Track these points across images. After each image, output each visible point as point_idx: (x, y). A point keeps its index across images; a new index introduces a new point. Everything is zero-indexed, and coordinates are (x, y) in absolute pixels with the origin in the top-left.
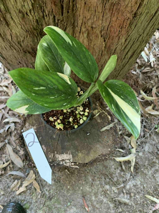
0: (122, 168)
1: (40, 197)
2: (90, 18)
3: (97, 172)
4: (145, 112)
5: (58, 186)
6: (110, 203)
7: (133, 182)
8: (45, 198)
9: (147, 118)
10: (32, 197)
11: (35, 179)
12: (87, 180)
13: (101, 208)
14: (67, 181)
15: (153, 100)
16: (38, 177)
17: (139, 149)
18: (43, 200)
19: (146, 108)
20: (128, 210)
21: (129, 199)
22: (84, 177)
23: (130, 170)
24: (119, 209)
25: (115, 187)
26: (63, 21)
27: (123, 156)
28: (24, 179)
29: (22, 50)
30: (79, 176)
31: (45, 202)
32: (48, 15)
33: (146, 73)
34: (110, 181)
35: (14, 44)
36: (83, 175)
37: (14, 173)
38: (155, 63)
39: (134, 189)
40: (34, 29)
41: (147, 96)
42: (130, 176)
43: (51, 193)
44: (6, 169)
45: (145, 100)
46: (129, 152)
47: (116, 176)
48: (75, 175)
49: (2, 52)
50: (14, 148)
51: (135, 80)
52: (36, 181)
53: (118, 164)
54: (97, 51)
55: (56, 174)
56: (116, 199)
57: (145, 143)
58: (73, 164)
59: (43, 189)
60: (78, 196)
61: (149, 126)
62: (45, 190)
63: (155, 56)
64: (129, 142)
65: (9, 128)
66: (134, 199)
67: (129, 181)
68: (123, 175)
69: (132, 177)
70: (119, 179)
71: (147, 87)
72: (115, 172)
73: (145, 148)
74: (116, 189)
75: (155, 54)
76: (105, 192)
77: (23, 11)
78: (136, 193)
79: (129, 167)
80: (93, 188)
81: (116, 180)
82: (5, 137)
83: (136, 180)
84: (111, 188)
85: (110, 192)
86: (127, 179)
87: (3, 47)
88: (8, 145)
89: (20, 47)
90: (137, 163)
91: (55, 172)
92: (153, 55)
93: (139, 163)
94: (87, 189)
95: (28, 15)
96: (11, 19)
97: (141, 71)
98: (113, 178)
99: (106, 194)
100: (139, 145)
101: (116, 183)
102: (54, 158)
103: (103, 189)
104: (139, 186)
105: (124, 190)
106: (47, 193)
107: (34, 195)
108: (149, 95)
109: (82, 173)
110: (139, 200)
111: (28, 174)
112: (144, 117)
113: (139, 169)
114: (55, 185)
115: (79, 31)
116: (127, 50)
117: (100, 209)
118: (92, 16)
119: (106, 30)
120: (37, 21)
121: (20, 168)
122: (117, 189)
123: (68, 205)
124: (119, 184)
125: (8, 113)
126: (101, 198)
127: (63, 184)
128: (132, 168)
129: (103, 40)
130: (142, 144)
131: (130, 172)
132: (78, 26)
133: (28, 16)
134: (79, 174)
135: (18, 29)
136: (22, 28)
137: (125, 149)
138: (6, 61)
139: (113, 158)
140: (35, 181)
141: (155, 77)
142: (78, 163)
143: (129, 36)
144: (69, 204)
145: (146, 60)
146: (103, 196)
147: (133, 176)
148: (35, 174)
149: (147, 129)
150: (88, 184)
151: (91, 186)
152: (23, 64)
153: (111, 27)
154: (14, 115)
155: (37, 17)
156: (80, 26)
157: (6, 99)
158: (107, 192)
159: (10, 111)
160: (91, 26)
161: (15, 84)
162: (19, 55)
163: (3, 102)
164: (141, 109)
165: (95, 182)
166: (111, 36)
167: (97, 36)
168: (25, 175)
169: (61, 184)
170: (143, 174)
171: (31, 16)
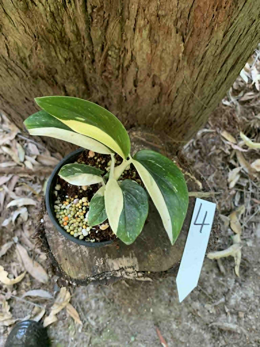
0: (220, 271)
1: (82, 331)
4: (250, 169)
5: (110, 309)
6: (203, 332)
7: (241, 293)
8: (91, 331)
9: (255, 181)
10: (67, 331)
11: (70, 302)
12: (160, 296)
13: (189, 342)
14: (125, 299)
16: (76, 296)
17: (246, 235)
18: (87, 336)
19: (251, 163)
20: (236, 342)
21: (236, 323)
22: (155, 292)
23: (233, 272)
24: (220, 342)
25: (209, 303)
26: (102, 9)
27: (220, 250)
28: (51, 302)
29: (28, 74)
30: (146, 289)
31: (91, 338)
33: (248, 101)
34: (201, 294)
36: (153, 288)
37: (33, 293)
39: (244, 306)
40: (49, 31)
41: (253, 141)
42: (234, 282)
43: (101, 322)
44: (19, 287)
45: (249, 149)
46: (229, 241)
47: (211, 285)
48: (140, 288)
50: (30, 249)
51: (229, 114)
52: (73, 305)
53: (211, 263)
54: (167, 63)
55: (106, 290)
56: (214, 324)
57: (256, 223)
58: (140, 274)
59: (86, 317)
60: (147, 324)
62: (89, 318)
64: (227, 224)
65: (19, 216)
66: (245, 322)
67: (233, 290)
68: (222, 282)
69: (237, 284)
70: (216, 290)
71: (252, 126)
72: (208, 277)
73: (255, 232)
74: (212, 307)
76: (194, 314)
78: (248, 311)
79: (231, 267)
80: (171, 308)
81: (212, 290)
82: (13, 233)
83: (246, 289)
84: (204, 306)
85: (203, 312)
86: (230, 288)
88: (18, 247)
89: (25, 69)
90: (245, 260)
92: (257, 70)
93: (249, 259)
94: (162, 310)
95: (35, 4)
96: (4, 15)
97: (238, 100)
98: (205, 289)
99: (196, 318)
100: (245, 228)
101: (211, 298)
102: (105, 266)
103: (190, 309)
104: (253, 299)
105: (226, 307)
106: (93, 323)
107: (71, 329)
108: (255, 140)
110: (255, 323)
111: (58, 292)
112: (249, 179)
113: (250, 269)
114: (106, 308)
115: (133, 26)
117: (188, 345)
119: (187, 16)
120: (53, 15)
121: (43, 284)
122: (213, 308)
123: (130, 342)
124: (217, 298)
125: (14, 191)
126: (188, 325)
127: (119, 305)
128: (237, 269)
129: (179, 38)
130: (251, 227)
131: (235, 277)
132: (131, 18)
133: (36, 6)
135: (19, 34)
136: (26, 32)
137: (222, 237)
138: (2, 99)
140: (71, 306)
142: (149, 272)
143: (231, 26)
144: (133, 339)
145: (246, 80)
146: (190, 322)
147: (240, 282)
148: (70, 291)
149: (256, 198)
150: (162, 303)
151: (169, 305)
153: (197, 8)
154: (24, 193)
155: (51, 6)
156: (135, 17)
157: (10, 167)
158: (197, 314)
159: (18, 186)
160: (155, 13)
161: (22, 140)
162: (24, 85)
163: (4, 173)
164: (243, 166)
165: (174, 298)
166: (196, 30)
167: (168, 33)
168: (53, 295)
169: (116, 306)
170: (257, 278)
171: (40, 4)
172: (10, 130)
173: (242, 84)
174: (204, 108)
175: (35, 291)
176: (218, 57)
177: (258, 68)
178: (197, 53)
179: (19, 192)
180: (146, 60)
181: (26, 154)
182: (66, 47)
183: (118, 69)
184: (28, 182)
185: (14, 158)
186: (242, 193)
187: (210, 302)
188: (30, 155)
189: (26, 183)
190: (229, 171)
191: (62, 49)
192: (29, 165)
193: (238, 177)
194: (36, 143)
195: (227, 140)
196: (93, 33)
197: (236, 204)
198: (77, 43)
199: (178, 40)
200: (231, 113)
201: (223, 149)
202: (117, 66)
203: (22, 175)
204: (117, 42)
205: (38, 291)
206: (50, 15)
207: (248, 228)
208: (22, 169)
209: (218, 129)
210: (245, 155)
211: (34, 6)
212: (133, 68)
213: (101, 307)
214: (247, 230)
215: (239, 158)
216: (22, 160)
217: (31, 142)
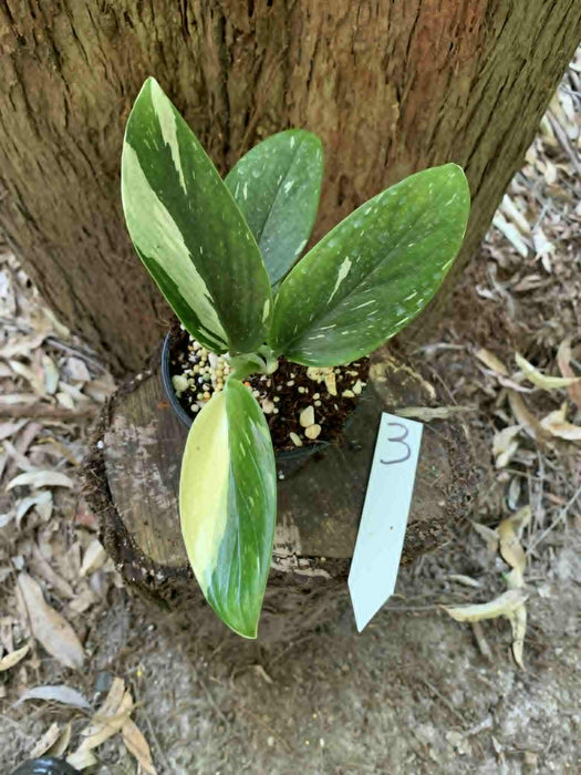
0: (479, 652)
2: (347, 15)
3: (381, 670)
4: (540, 432)
5: (225, 739)
7: (528, 705)
9: (550, 456)
11: (133, 716)
12: (342, 707)
14: (261, 715)
15: (564, 388)
16: (145, 706)
17: (534, 574)
19: (541, 418)
22: (330, 697)
23: (510, 655)
25: (457, 730)
26: (253, 40)
27: (479, 601)
28: (86, 716)
29: (98, 169)
30: (312, 689)
32: (202, 16)
33: (530, 293)
34: (437, 706)
35: (72, 147)
36: (328, 686)
37: (45, 692)
38: (555, 258)
39: (538, 737)
41: (543, 373)
42: (512, 681)
44: (14, 682)
45: (535, 388)
46: (499, 584)
47: (460, 687)
48: (296, 686)
49: (26, 188)
50: (49, 586)
51: (492, 316)
52: (138, 725)
53: (460, 634)
54: (368, 148)
55: (217, 690)
57: (557, 547)
58: (304, 562)
59: (166, 758)
61: (563, 485)
62: (173, 760)
63: (552, 236)
64: (493, 547)
65: (31, 509)
67: (512, 701)
68: (485, 680)
69: (520, 685)
70: (471, 699)
71: (539, 341)
72: (453, 667)
73: (556, 567)
74: (463, 740)
75: (552, 231)
76: (422, 755)
77: (115, 7)
78: (546, 751)
79: (504, 643)
80: (368, 739)
81: (462, 699)
82: (13, 547)
83: (540, 697)
84: (445, 735)
85: (442, 751)
86: (505, 695)
87: (30, 164)
88: (23, 580)
89: (92, 156)
90: (537, 629)
91: (212, 678)
92: (546, 234)
93: (544, 626)
94: (348, 744)
95: (131, 24)
96: (71, 38)
97: (508, 290)
98: (446, 694)
99: (426, 764)
100: (534, 558)
101: (461, 717)
103: (413, 742)
104: (556, 721)
105: (495, 741)
108: (547, 370)
111: (104, 695)
112: (539, 452)
113: (548, 651)
114: (215, 736)
115: (306, 77)
116: (475, 131)
118: (355, 7)
119: (405, 49)
120: (161, 47)
121: (70, 672)
122: (466, 742)
124: (474, 719)
125: (27, 454)
128: (518, 650)
129: (391, 93)
130: (545, 554)
131: (514, 667)
132: (303, 60)
133: (132, 27)
135: (93, 81)
136: (106, 77)
137: (481, 575)
138: (35, 231)
139: (438, 612)
140: (134, 725)
141: (563, 308)
142: (323, 559)
145: (524, 252)
147: (527, 681)
148: (132, 692)
149: (555, 493)
150: (349, 724)
151: (363, 731)
152: (97, 238)
153: (422, 32)
154: (50, 461)
155: (160, 31)
156: (310, 57)
157: (22, 404)
158: (428, 755)
159: (37, 444)
160: (349, 49)
161: (56, 352)
162: (87, 193)
163: (10, 416)
164: (524, 423)
165: (376, 713)
166: (422, 75)
167: (371, 84)
168: (90, 702)
169: (239, 731)
170: (564, 671)
171: (141, 25)
172: (31, 329)
173: (515, 259)
175: (49, 688)
176: (461, 136)
177: (548, 231)
178: (423, 125)
179: (39, 456)
180: (329, 146)
181: (61, 379)
184: (60, 438)
185: (35, 384)
186: (523, 481)
187: (458, 727)
188: (73, 382)
189: (57, 440)
190: (494, 433)
192: (65, 401)
193: (514, 446)
194: (84, 357)
195: (487, 368)
196: (232, 83)
197: (512, 504)
198: (198, 110)
199: (388, 98)
200: (495, 315)
201: (481, 385)
203: (47, 422)
204: (276, 110)
205: (55, 688)
206: (155, 47)
207: (539, 558)
208: (51, 408)
209: (469, 345)
210: (528, 402)
211: (129, 26)
213: (202, 734)
214: (537, 563)
215: (516, 407)
216: (52, 389)
217: (74, 356)
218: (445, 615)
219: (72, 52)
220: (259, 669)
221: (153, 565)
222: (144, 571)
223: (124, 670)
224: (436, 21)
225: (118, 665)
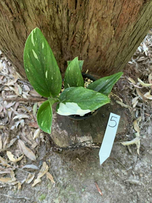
0: (129, 152)
1: (55, 186)
2: (101, 9)
4: (144, 98)
5: (71, 174)
6: (121, 185)
7: (140, 163)
8: (60, 187)
9: (146, 104)
10: (47, 187)
11: (48, 171)
12: (97, 166)
13: (113, 191)
14: (79, 169)
15: (150, 86)
16: (51, 167)
17: (142, 133)
18: (58, 189)
19: (144, 94)
20: (139, 190)
21: (138, 180)
22: (95, 164)
23: (136, 153)
24: (130, 190)
25: (124, 170)
26: (76, 15)
27: (129, 140)
28: (38, 171)
30: (90, 162)
31: (60, 191)
32: (63, 9)
33: (142, 62)
34: (119, 165)
36: (94, 161)
37: (28, 166)
38: (148, 52)
39: (143, 170)
40: (48, 25)
41: (144, 83)
42: (136, 158)
43: (65, 182)
44: (20, 164)
45: (143, 87)
46: (134, 136)
47: (125, 160)
48: (86, 162)
49: (15, 50)
50: (26, 142)
51: (132, 69)
53: (124, 148)
54: (105, 40)
55: (68, 164)
56: (127, 180)
57: (148, 126)
58: (94, 144)
59: (57, 179)
60: (91, 182)
61: (149, 111)
62: (59, 179)
63: (148, 45)
64: (132, 127)
65: (20, 124)
66: (143, 179)
67: (137, 163)
68: (130, 158)
69: (139, 159)
70: (127, 163)
71: (144, 75)
72: (123, 155)
73: (147, 131)
74: (125, 172)
75: (148, 44)
76: (116, 175)
77: (39, 8)
78: (144, 173)
79: (135, 150)
80: (104, 173)
81: (125, 163)
82: (16, 133)
83: (143, 161)
84: (121, 171)
85: (120, 174)
86: (135, 161)
87: (16, 45)
88: (19, 141)
90: (142, 146)
91: (66, 161)
93: (144, 145)
94: (99, 174)
96: (28, 16)
97: (136, 61)
98: (121, 162)
99: (117, 177)
100: (142, 129)
101: (125, 166)
102: (76, 141)
103: (114, 173)
104: (147, 167)
105: (133, 172)
106: (61, 182)
107: (49, 185)
108: (145, 82)
109: (92, 160)
110: (148, 179)
111: (42, 166)
112: (143, 103)
113: (145, 151)
114: (68, 174)
115: (89, 22)
116: (134, 36)
117: (113, 192)
118: (104, 7)
119: (117, 18)
120: (51, 17)
121: (33, 161)
123: (82, 191)
124: (128, 167)
125: (17, 110)
126: (113, 182)
128: (138, 151)
129: (112, 28)
130: (145, 128)
131: (137, 155)
132: (89, 18)
134: (89, 161)
135: (34, 26)
136: (37, 25)
137: (129, 134)
138: (17, 59)
139: (119, 143)
140: (49, 173)
141: (150, 65)
142: (98, 143)
143: (137, 22)
144: (83, 190)
145: (140, 50)
146: (114, 180)
147: (140, 158)
148: (48, 165)
149: (147, 113)
150: (99, 170)
151: (102, 171)
153: (121, 15)
154: (22, 112)
155: (51, 13)
156: (91, 18)
157: (14, 97)
158: (117, 175)
159: (19, 108)
160: (101, 17)
161: (20, 83)
163: (11, 101)
164: (140, 95)
165: (105, 167)
166: (121, 24)
167: (107, 26)
168: (38, 168)
169: (74, 172)
170: (149, 155)
171: (46, 12)
172: (13, 77)
173: (138, 53)
174: (122, 63)
176: (130, 37)
177: (146, 44)
178: (120, 35)
179: (19, 111)
180: (95, 39)
181: (23, 91)
182: (55, 32)
183: (79, 43)
184: (24, 106)
185: (16, 92)
186: (139, 110)
187: (124, 169)
188: (26, 91)
189: (23, 106)
190: (132, 99)
191: (53, 33)
192: (25, 96)
193: (137, 102)
194: (28, 84)
195: (131, 82)
196: (70, 25)
197: (137, 116)
198: (60, 30)
200: (133, 68)
201: (129, 87)
202: (79, 42)
203: (21, 102)
204: (81, 30)
205: (30, 165)
207: (143, 129)
208: (21, 98)
209: (126, 76)
210: (141, 90)
211: (43, 12)
212: (87, 43)
213: (65, 173)
214: (143, 130)
215: (138, 92)
216: (21, 93)
217: (25, 84)
218: (121, 144)
219: (28, 20)
220: (78, 159)
221: (59, 147)
222: (57, 149)
223: (46, 160)
224: (126, 12)
225: (44, 159)
